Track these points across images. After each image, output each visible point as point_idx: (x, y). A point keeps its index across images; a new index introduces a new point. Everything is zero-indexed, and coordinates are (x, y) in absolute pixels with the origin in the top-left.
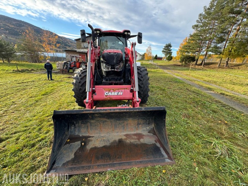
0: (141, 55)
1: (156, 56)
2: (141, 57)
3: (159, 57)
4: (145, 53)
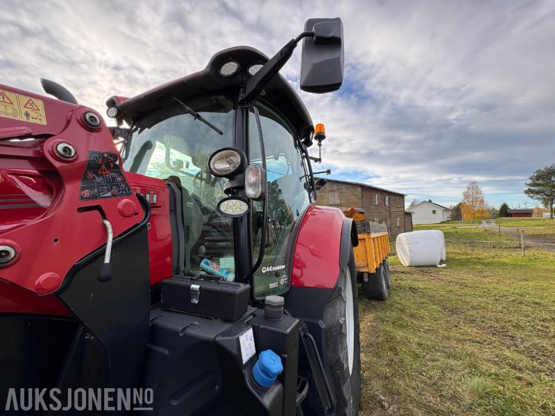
0: (446, 209)
1: (505, 207)
2: (449, 214)
3: (515, 210)
4: (460, 204)
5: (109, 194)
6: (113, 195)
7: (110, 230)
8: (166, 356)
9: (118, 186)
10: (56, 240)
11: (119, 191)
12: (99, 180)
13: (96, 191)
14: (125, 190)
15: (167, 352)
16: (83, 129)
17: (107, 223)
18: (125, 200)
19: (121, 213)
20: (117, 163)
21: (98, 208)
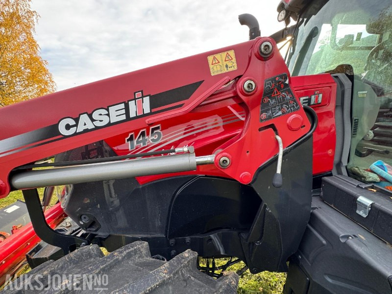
5: (280, 113)
6: (283, 113)
7: (281, 145)
8: (323, 245)
9: (287, 104)
10: (248, 152)
11: (288, 109)
12: (272, 102)
13: (270, 112)
14: (293, 107)
15: (324, 242)
16: (259, 61)
17: (279, 138)
18: (294, 116)
19: (290, 127)
20: (287, 82)
21: (272, 126)
